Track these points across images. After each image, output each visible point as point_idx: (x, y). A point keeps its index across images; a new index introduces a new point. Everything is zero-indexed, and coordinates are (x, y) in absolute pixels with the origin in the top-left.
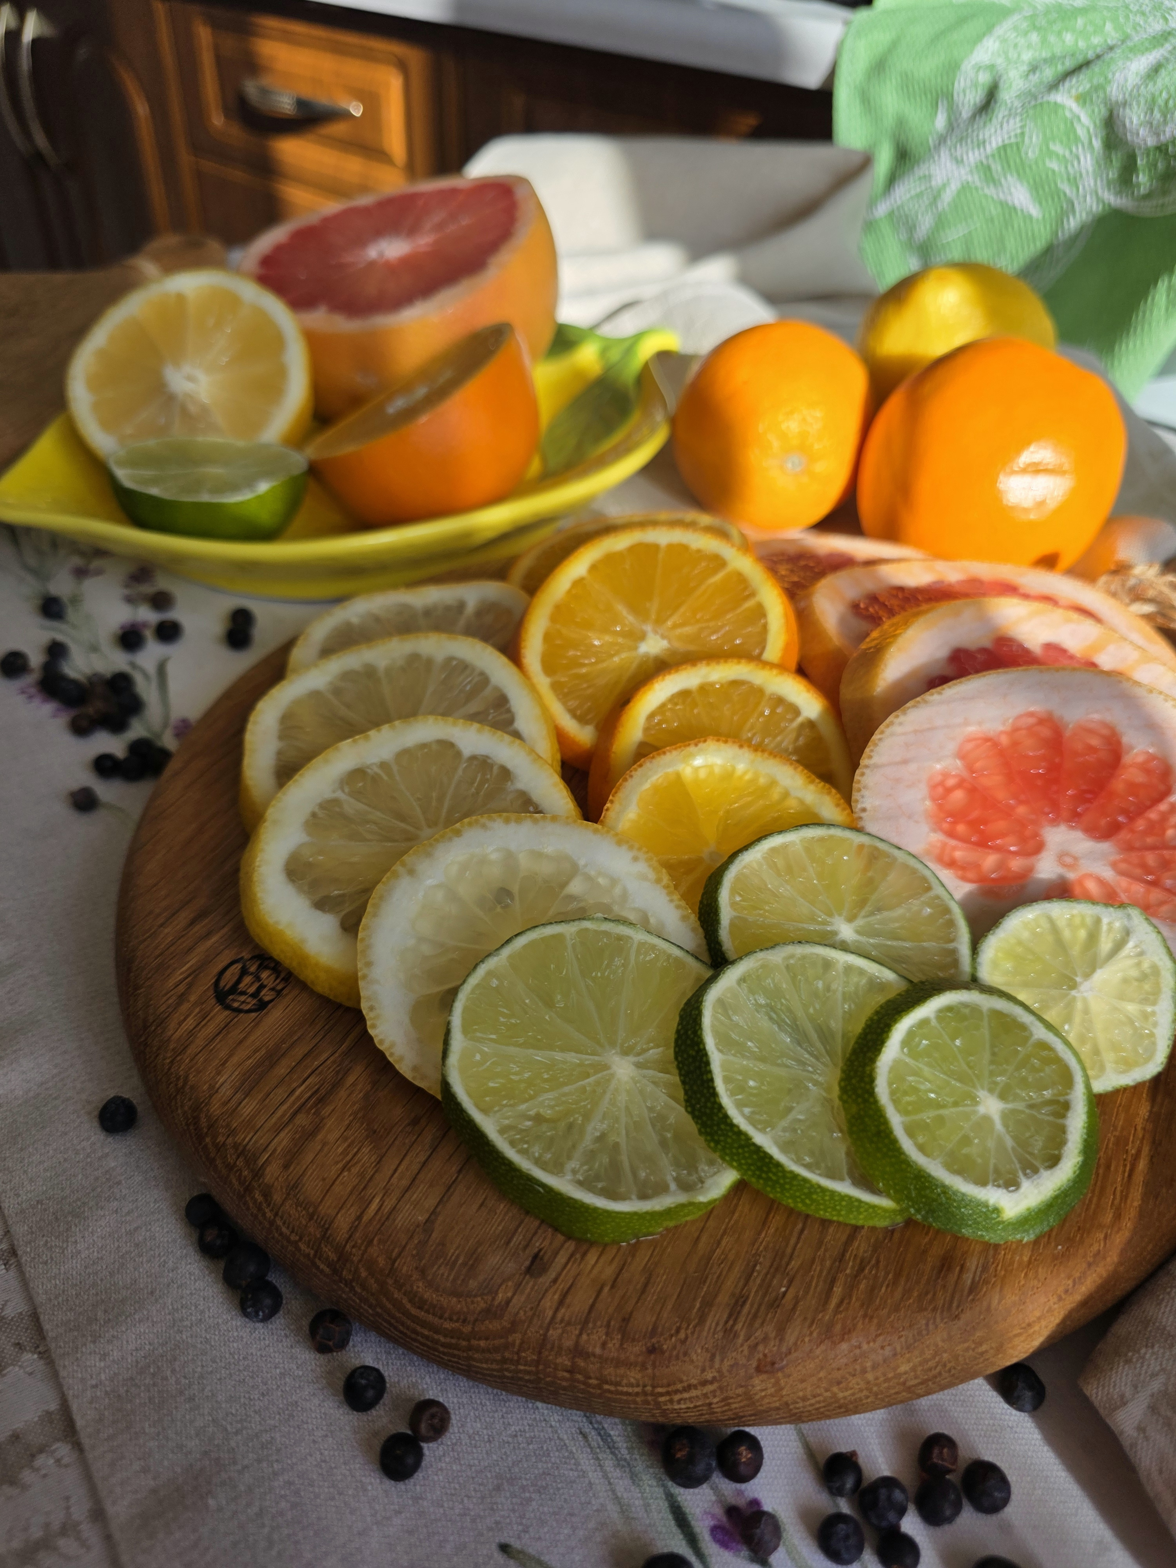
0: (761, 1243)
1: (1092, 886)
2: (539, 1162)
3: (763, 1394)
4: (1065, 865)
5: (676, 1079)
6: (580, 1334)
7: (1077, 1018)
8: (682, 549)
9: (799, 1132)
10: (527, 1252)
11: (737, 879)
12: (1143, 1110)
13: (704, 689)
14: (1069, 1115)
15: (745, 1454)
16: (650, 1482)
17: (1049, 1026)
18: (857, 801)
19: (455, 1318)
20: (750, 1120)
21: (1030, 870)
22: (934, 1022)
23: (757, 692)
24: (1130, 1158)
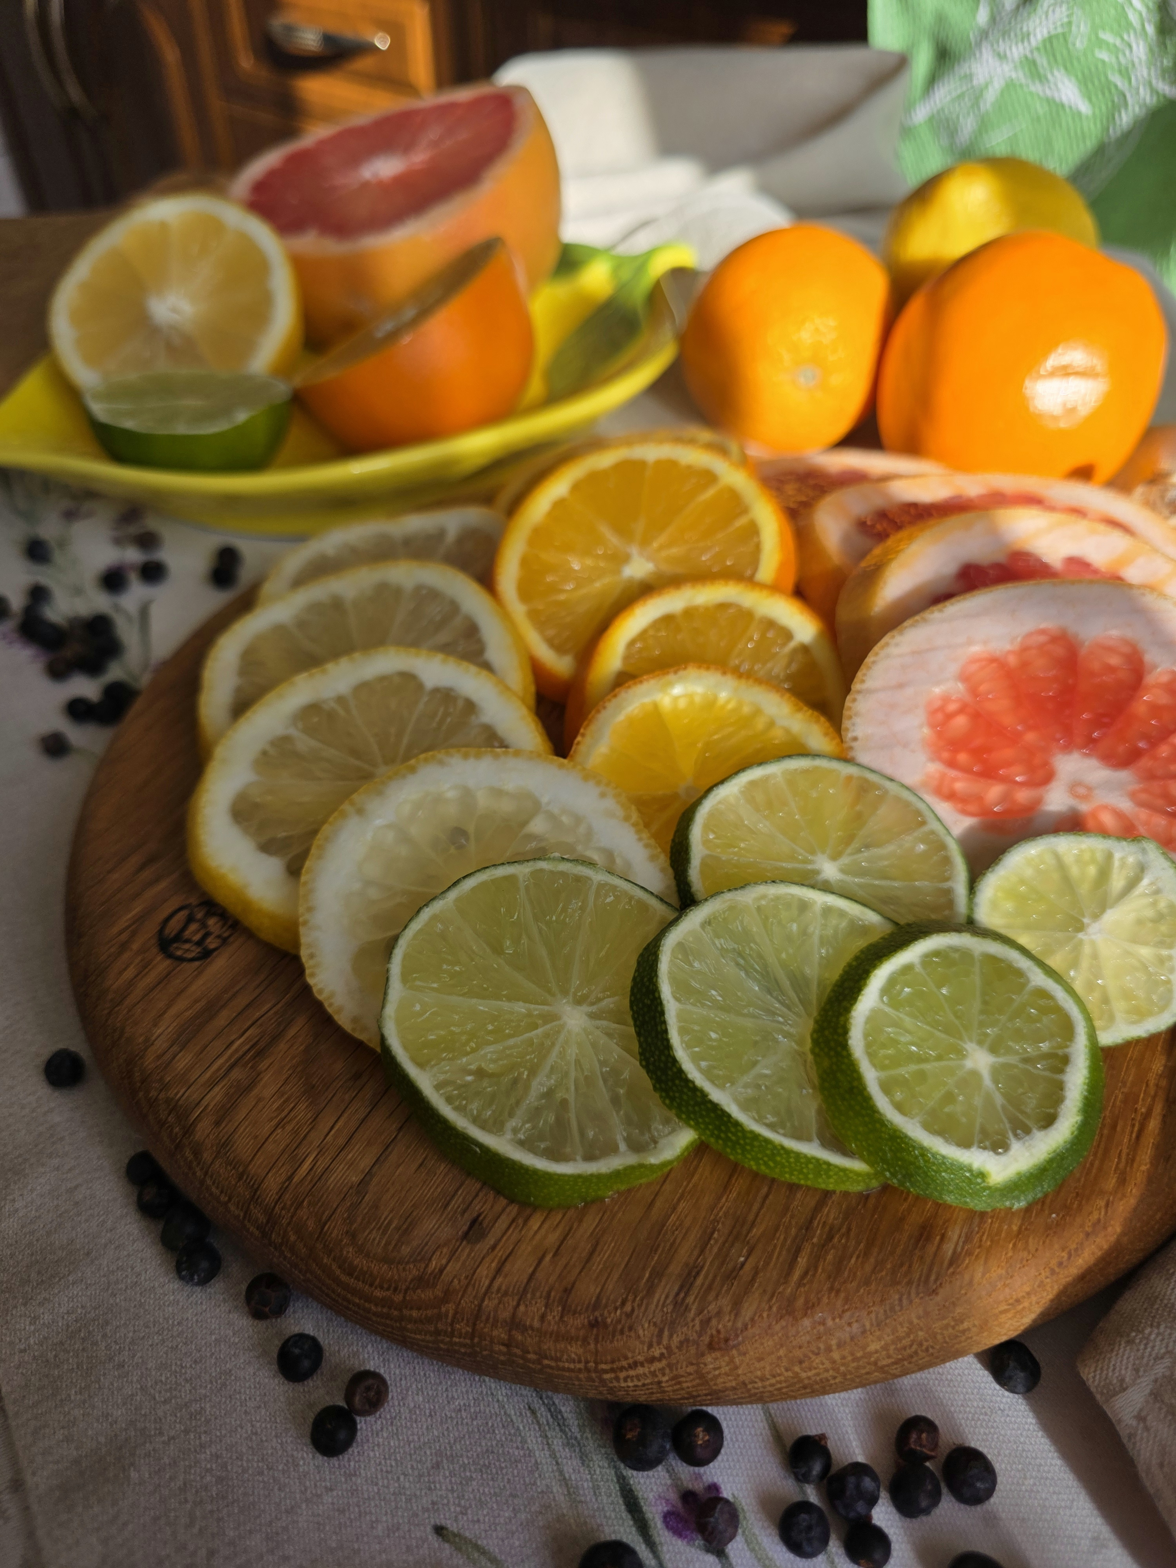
0: (721, 1208)
1: (1107, 819)
2: (476, 1120)
3: (717, 1372)
4: (1077, 796)
5: (632, 1030)
6: (518, 1305)
7: (1085, 963)
8: (671, 465)
9: (763, 1088)
10: (466, 1215)
11: (711, 815)
12: (1158, 1065)
13: (689, 613)
14: (1068, 1070)
15: (701, 1436)
16: (601, 1464)
17: (1050, 972)
18: (847, 730)
19: (386, 1286)
20: (707, 1073)
21: (1038, 801)
22: (918, 969)
23: (745, 616)
24: (1139, 1118)
